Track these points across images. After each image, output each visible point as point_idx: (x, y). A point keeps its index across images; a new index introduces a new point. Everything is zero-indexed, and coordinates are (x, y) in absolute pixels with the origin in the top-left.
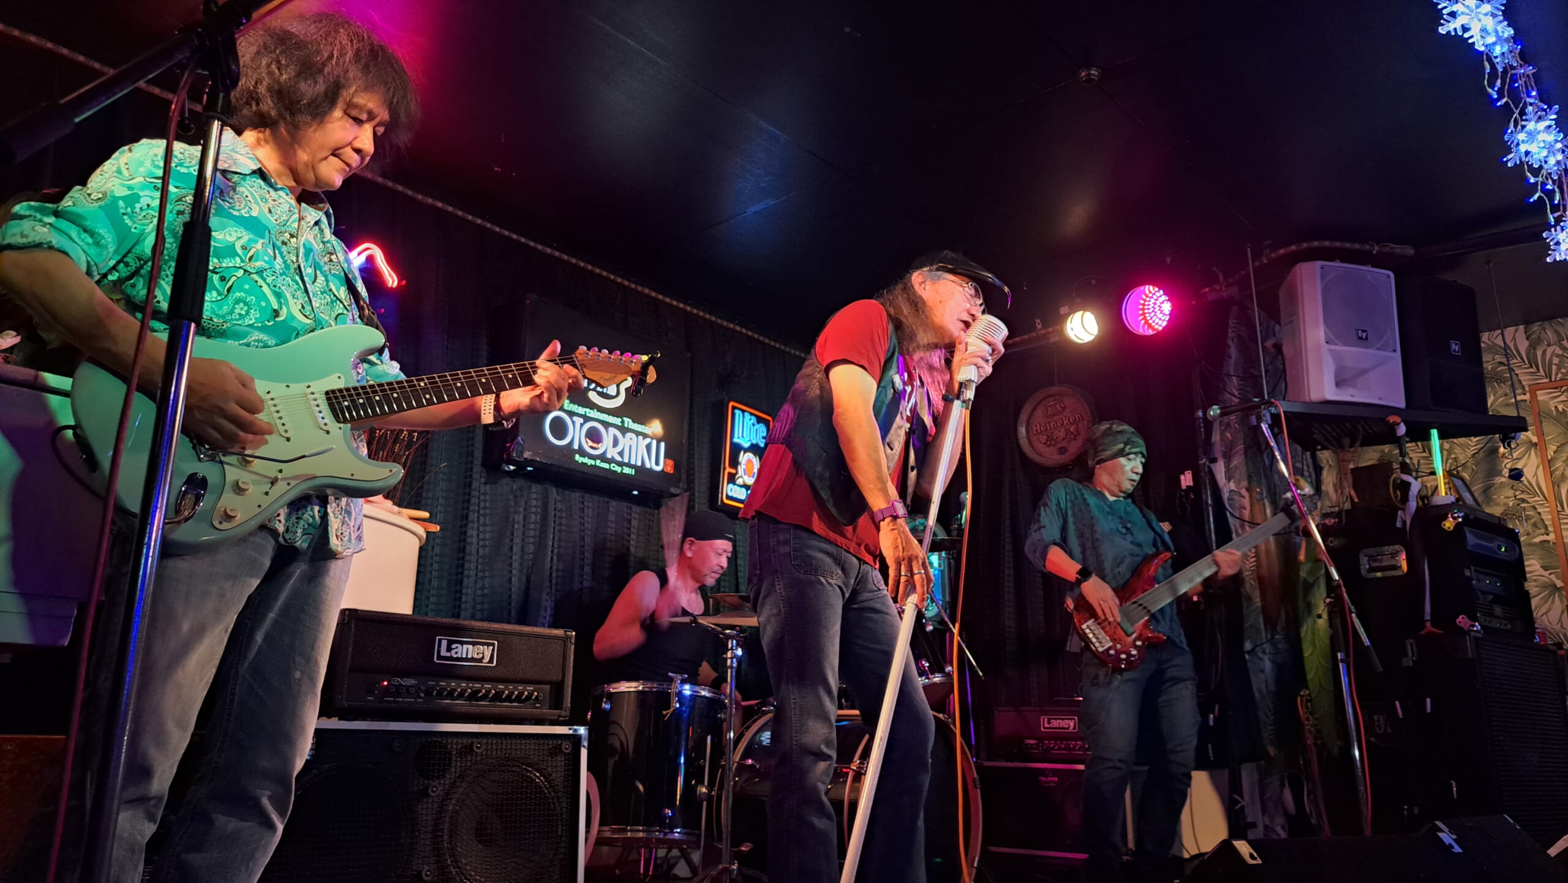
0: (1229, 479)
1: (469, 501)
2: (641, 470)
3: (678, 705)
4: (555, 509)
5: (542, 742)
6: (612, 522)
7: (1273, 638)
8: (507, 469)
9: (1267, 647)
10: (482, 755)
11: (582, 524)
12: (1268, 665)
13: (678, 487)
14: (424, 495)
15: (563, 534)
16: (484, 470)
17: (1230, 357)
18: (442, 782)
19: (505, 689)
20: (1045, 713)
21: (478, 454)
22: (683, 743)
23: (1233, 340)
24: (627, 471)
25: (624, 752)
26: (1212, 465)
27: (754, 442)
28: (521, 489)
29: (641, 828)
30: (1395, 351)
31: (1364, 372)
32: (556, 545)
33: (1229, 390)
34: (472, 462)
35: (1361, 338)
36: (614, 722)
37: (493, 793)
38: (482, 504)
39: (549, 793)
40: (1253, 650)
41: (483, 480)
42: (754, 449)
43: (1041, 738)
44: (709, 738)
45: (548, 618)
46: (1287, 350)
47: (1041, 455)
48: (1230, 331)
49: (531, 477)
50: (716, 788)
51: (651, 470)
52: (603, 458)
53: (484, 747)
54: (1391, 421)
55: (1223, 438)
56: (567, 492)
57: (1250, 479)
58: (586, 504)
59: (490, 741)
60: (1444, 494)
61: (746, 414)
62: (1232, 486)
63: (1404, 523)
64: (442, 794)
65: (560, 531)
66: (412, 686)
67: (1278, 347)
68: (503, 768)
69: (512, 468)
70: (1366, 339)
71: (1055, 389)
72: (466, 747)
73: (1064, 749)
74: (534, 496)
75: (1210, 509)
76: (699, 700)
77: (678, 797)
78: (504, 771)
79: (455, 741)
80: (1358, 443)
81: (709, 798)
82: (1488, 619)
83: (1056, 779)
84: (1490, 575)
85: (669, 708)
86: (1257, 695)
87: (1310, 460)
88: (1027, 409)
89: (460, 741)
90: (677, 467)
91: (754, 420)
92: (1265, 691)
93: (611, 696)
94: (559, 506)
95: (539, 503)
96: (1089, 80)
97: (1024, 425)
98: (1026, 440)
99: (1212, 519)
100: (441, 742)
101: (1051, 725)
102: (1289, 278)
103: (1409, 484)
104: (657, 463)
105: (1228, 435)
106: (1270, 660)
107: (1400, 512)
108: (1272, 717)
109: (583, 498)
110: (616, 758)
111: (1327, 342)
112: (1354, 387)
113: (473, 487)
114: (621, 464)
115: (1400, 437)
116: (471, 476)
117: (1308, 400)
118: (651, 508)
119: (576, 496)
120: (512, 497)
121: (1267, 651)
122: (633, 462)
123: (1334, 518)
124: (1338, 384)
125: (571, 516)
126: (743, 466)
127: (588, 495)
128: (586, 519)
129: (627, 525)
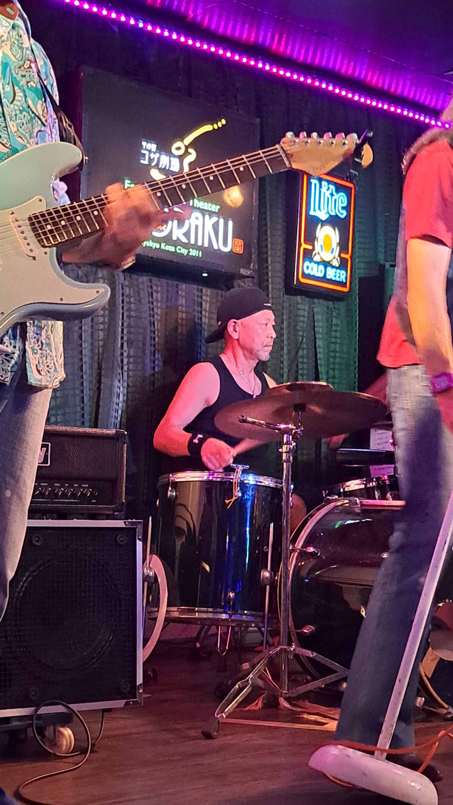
2: (209, 251)
6: (182, 306)
11: (152, 309)
13: (248, 269)
15: (132, 319)
24: (195, 252)
27: (333, 213)
32: (125, 332)
42: (333, 221)
51: (217, 251)
52: (168, 240)
58: (155, 288)
61: (325, 183)
65: (129, 317)
90: (246, 246)
91: (333, 186)
94: (128, 290)
104: (226, 244)
109: (151, 281)
114: (187, 246)
118: (222, 289)
122: (199, 243)
125: (140, 301)
126: (321, 242)
127: (157, 279)
128: (155, 303)
129: (197, 308)
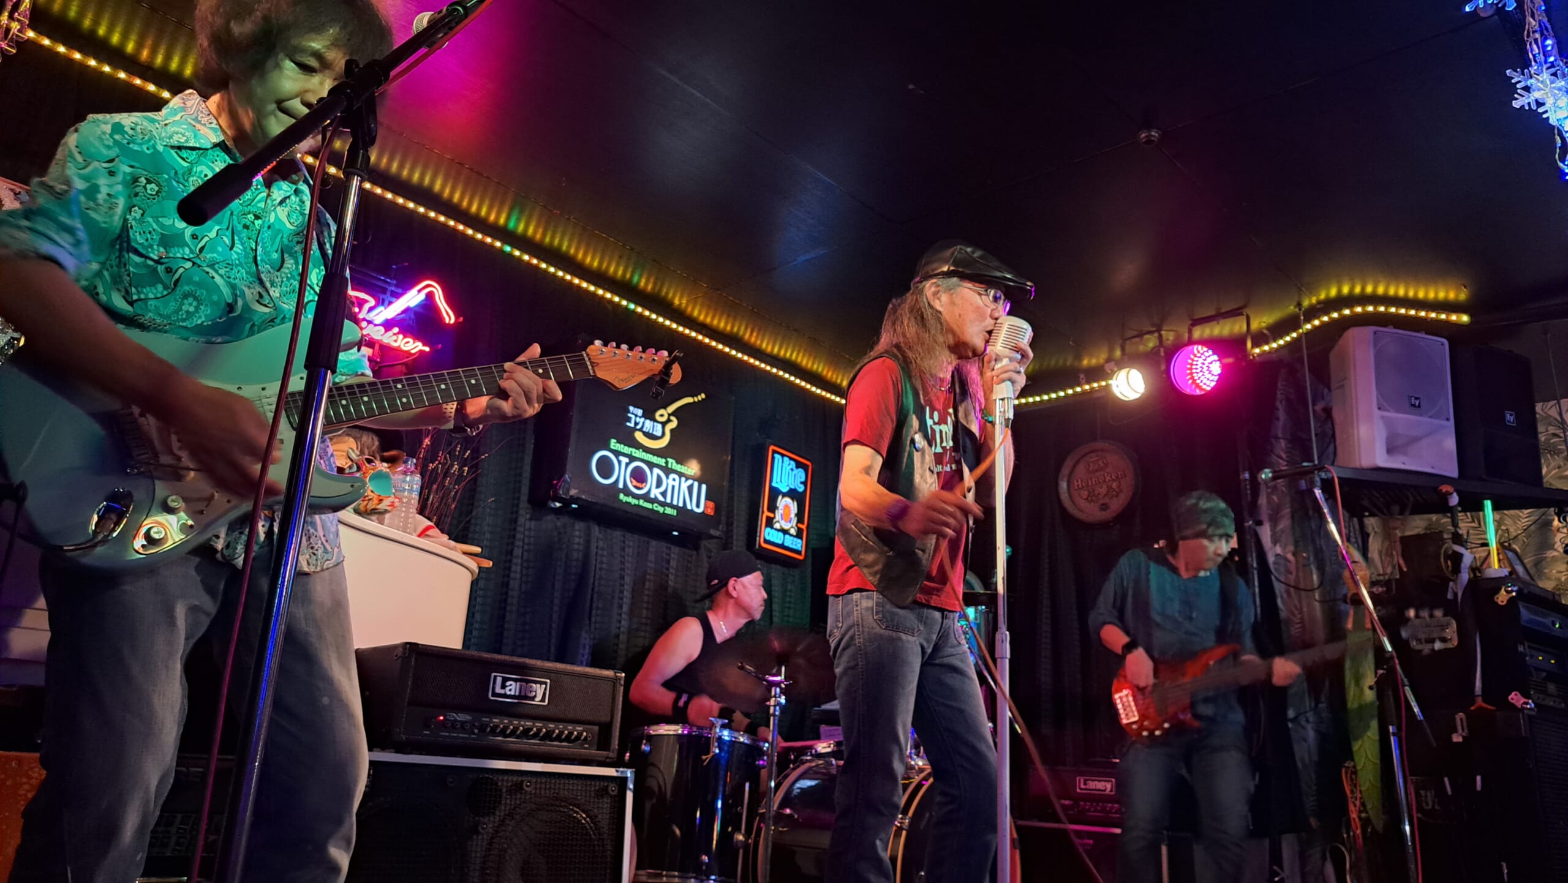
0: (1275, 541)
1: (514, 537)
2: (682, 510)
3: (717, 751)
4: (597, 547)
5: (589, 783)
6: (651, 562)
7: (1316, 706)
8: (552, 505)
9: (1311, 716)
10: (531, 794)
11: (623, 563)
12: (1311, 734)
13: (718, 530)
14: (472, 528)
15: (603, 572)
16: (529, 506)
17: (1278, 419)
18: (492, 819)
19: (556, 728)
20: (1082, 774)
21: (525, 490)
22: (721, 789)
23: (1281, 402)
24: (669, 511)
25: (662, 795)
26: (1258, 529)
27: (793, 487)
28: (564, 526)
29: (676, 873)
30: (1448, 419)
31: (1417, 439)
32: (596, 583)
33: (1276, 453)
34: (518, 498)
35: (1414, 406)
36: (653, 765)
37: (541, 833)
38: (526, 540)
39: (594, 834)
40: (1296, 718)
41: (528, 516)
42: (792, 494)
43: (1077, 798)
44: (747, 785)
45: (586, 657)
46: (1337, 415)
47: (1081, 511)
48: (1278, 393)
49: (575, 515)
50: (753, 836)
51: (692, 510)
52: (646, 497)
53: (533, 786)
54: (1444, 490)
55: (1269, 501)
56: (609, 531)
57: (1296, 543)
58: (627, 543)
59: (539, 780)
60: (1496, 566)
61: (786, 459)
62: (1278, 550)
63: (1456, 594)
64: (491, 831)
65: (601, 569)
66: (466, 722)
67: (1328, 411)
68: (551, 808)
69: (558, 505)
70: (1419, 406)
71: (1099, 445)
72: (516, 785)
73: (1100, 812)
74: (577, 533)
75: (1255, 572)
76: (737, 746)
77: (715, 842)
78: (551, 811)
79: (506, 778)
80: (1408, 512)
81: (746, 845)
82: (1541, 696)
83: (1091, 842)
84: (1545, 652)
85: (708, 754)
86: (1299, 765)
87: (1357, 527)
88: (1068, 463)
89: (510, 778)
90: (717, 509)
91: (793, 463)
92: (1307, 760)
93: (650, 738)
94: (601, 544)
95: (582, 541)
96: (1149, 141)
97: (1066, 479)
98: (1066, 495)
99: (1256, 583)
100: (492, 779)
101: (1087, 787)
102: (1340, 342)
103: (1461, 555)
104: (698, 506)
105: (1275, 498)
106: (1312, 728)
107: (1451, 584)
108: (1314, 788)
109: (624, 536)
110: (654, 801)
111: (1379, 409)
112: (1405, 454)
113: (519, 523)
114: (663, 504)
115: (1452, 507)
116: (517, 512)
117: (1357, 465)
118: (689, 549)
119: (617, 534)
120: (555, 534)
121: (1311, 719)
122: (675, 503)
123: (1382, 586)
124: (1391, 450)
125: (612, 555)
126: (781, 511)
127: (630, 534)
128: (626, 558)
129: (665, 565)
